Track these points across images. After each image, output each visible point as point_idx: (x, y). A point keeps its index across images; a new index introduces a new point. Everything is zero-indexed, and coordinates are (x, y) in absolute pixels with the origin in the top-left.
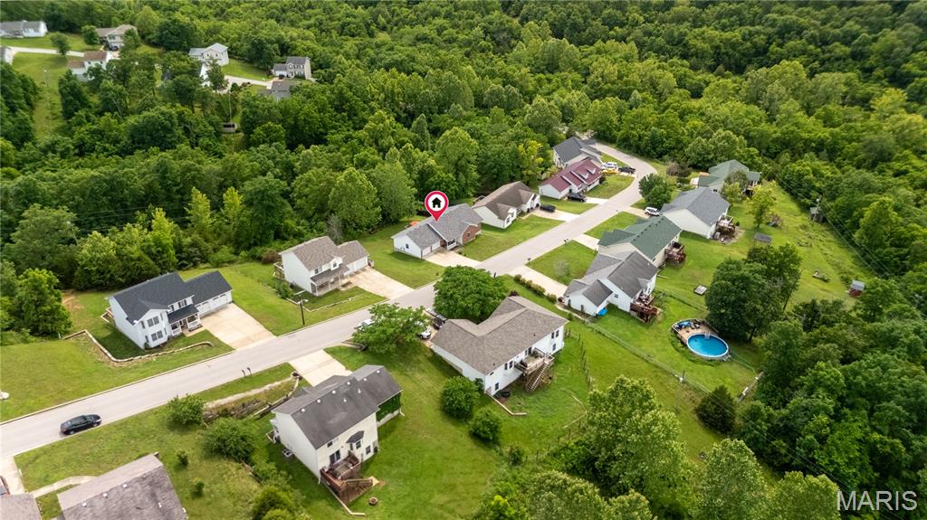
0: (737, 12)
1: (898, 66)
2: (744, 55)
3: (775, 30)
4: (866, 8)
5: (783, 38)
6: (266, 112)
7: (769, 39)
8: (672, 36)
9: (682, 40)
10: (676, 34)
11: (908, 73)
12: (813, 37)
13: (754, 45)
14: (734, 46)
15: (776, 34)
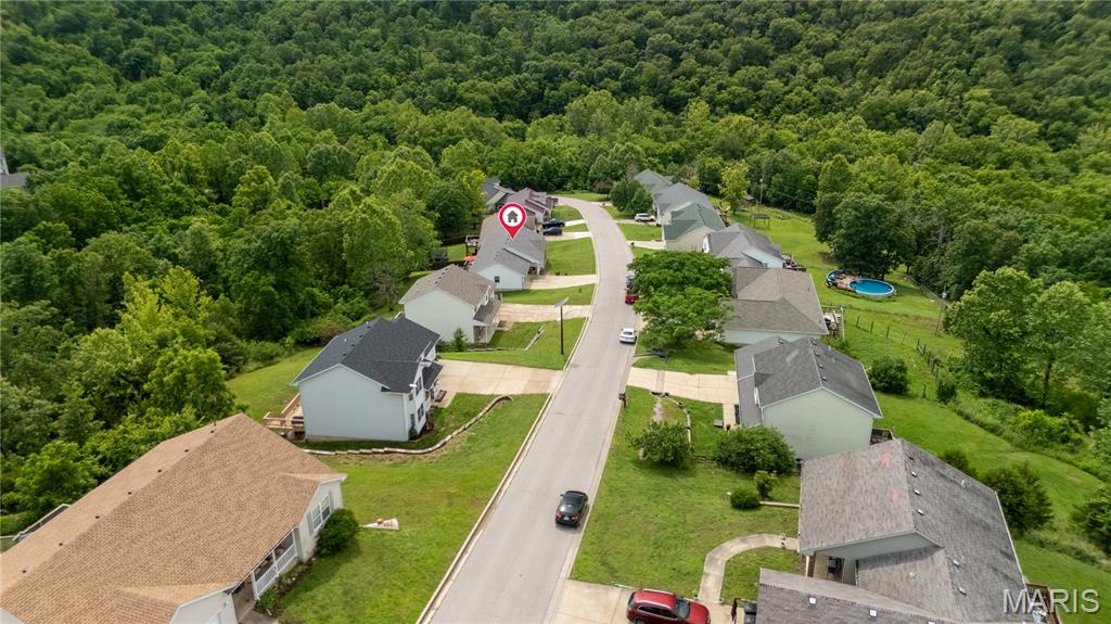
0: (495, 63)
1: (667, 93)
2: (521, 102)
3: (542, 75)
4: (613, 46)
5: (553, 82)
6: (32, 208)
7: (540, 84)
8: (442, 93)
9: (454, 96)
10: (446, 90)
11: (678, 96)
12: (580, 77)
13: (529, 91)
14: (510, 95)
15: (545, 79)
